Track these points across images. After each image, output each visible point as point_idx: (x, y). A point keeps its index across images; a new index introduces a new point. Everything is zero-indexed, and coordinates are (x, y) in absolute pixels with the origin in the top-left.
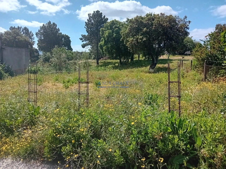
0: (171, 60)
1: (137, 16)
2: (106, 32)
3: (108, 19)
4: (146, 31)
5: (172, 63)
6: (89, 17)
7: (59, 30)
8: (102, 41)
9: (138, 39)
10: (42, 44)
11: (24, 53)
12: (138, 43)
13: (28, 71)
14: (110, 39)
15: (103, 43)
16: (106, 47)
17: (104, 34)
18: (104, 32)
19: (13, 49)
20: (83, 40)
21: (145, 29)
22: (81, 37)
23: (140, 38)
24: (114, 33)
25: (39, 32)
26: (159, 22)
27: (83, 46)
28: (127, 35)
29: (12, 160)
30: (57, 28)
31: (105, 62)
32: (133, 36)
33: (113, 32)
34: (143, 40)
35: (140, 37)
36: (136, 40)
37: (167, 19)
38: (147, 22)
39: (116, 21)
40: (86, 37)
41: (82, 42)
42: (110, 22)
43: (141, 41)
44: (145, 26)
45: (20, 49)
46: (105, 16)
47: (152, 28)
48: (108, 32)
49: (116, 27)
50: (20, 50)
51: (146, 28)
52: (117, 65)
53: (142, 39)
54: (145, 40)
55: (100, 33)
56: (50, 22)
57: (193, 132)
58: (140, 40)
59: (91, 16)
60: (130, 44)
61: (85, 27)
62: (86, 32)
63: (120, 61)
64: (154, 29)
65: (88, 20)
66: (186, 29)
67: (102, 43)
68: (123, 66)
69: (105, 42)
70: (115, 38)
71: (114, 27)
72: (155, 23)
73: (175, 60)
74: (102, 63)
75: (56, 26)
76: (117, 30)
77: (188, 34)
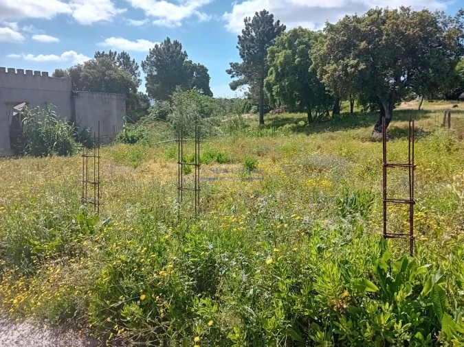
0: (427, 112)
1: (347, 16)
2: (280, 54)
3: (285, 27)
4: (365, 49)
5: (427, 117)
6: (246, 25)
7: (187, 55)
8: (271, 73)
9: (347, 66)
10: (153, 86)
11: (114, 103)
12: (347, 74)
13: (121, 138)
14: (287, 68)
15: (273, 79)
16: (278, 86)
17: (276, 59)
18: (276, 54)
19: (95, 96)
20: (234, 73)
21: (363, 44)
22: (229, 68)
23: (352, 65)
24: (297, 56)
25: (147, 62)
26: (397, 26)
27: (234, 87)
28: (324, 60)
29: (33, 327)
30: (183, 51)
31: (277, 118)
32: (336, 61)
33: (294, 54)
34: (360, 69)
35: (351, 62)
36: (343, 68)
37: (416, 20)
38: (369, 27)
39: (302, 30)
40: (239, 68)
41: (232, 77)
42: (289, 33)
43: (355, 71)
44: (364, 37)
45: (108, 95)
46: (279, 21)
47: (380, 40)
48: (283, 55)
49: (301, 43)
50: (107, 97)
51: (365, 41)
52: (302, 123)
53: (356, 66)
54: (362, 69)
55: (268, 56)
56: (169, 40)
57: (436, 299)
58: (353, 69)
59: (251, 22)
60: (328, 78)
61: (237, 47)
62: (240, 56)
64: (384, 42)
65: (243, 31)
66: (461, 39)
67: (271, 78)
68: (314, 125)
69: (277, 74)
70: (298, 65)
71: (296, 43)
72: (387, 31)
73: (435, 112)
74: (270, 120)
75: (181, 47)
76: (302, 49)
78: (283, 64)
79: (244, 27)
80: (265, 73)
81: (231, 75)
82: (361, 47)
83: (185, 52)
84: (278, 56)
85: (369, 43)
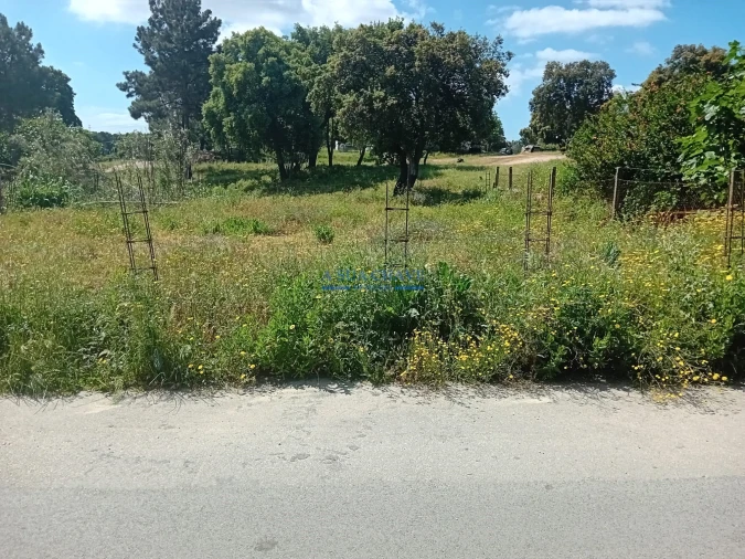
2: (234, 66)
3: (220, 22)
4: (393, 77)
6: (152, 10)
7: (42, 52)
8: (216, 95)
12: (371, 110)
14: (249, 91)
15: (221, 106)
16: (232, 118)
17: (226, 73)
18: (227, 66)
20: (131, 90)
21: (390, 70)
22: (123, 80)
23: (378, 97)
24: (263, 74)
30: (33, 42)
31: (210, 169)
33: (258, 69)
34: (389, 104)
35: (376, 94)
36: (365, 102)
38: (395, 46)
39: (266, 33)
40: (145, 81)
41: (128, 96)
42: (247, 34)
43: (384, 106)
46: (209, 12)
47: (412, 66)
48: (241, 69)
49: (268, 54)
51: (393, 67)
52: (267, 179)
53: (383, 100)
54: (392, 104)
55: (211, 68)
56: (3, 20)
58: (380, 104)
59: (160, 6)
60: (344, 113)
63: (281, 166)
64: (417, 70)
65: (149, 21)
66: (498, 74)
67: (217, 104)
69: (230, 100)
70: (266, 88)
71: (261, 52)
72: (421, 54)
73: (446, 168)
74: (202, 171)
75: (30, 35)
76: (273, 62)
77: (503, 91)
78: (242, 85)
79: (150, 14)
80: (204, 93)
82: (388, 73)
83: (39, 45)
84: (230, 70)
85: (396, 68)
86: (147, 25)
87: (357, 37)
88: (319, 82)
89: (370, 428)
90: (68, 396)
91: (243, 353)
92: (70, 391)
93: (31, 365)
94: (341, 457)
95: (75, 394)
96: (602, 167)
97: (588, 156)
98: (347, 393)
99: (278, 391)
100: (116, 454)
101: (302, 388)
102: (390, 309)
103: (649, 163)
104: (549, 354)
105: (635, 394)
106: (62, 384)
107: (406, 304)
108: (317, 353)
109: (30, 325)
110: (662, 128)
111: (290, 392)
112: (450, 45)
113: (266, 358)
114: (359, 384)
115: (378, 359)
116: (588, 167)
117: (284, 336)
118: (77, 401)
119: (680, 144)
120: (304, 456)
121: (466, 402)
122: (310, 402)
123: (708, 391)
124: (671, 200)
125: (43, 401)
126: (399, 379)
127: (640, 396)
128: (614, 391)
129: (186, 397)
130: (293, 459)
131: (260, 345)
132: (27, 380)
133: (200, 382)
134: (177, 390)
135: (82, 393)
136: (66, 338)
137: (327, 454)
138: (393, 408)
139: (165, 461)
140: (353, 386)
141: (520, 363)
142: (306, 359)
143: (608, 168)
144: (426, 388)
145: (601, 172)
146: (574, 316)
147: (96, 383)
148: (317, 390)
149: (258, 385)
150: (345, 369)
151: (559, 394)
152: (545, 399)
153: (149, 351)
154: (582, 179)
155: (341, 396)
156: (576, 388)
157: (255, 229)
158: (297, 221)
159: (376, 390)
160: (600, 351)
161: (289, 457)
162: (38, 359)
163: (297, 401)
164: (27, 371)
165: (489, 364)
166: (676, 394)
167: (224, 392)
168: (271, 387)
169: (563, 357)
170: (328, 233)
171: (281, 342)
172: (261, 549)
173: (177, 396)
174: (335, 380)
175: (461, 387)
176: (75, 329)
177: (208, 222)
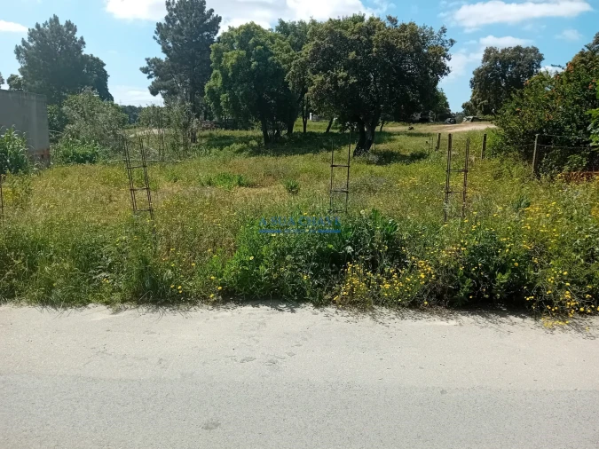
2: (230, 53)
3: (220, 19)
4: (354, 60)
6: (168, 10)
7: (84, 43)
8: (216, 76)
9: (337, 78)
10: (33, 83)
11: (34, 106)
12: (336, 87)
14: (241, 74)
15: (219, 85)
16: (228, 94)
17: (224, 59)
18: (224, 53)
20: (151, 72)
21: (352, 55)
22: (145, 65)
23: (342, 78)
24: (252, 59)
25: (23, 47)
26: (388, 38)
27: (154, 92)
30: (78, 36)
31: (211, 135)
33: (249, 55)
34: (350, 83)
35: (341, 74)
36: (332, 80)
38: (357, 36)
39: (256, 27)
40: (161, 66)
41: (149, 77)
42: (241, 28)
43: (346, 84)
44: (352, 46)
46: (212, 10)
47: (370, 52)
48: (235, 56)
49: (256, 43)
51: (354, 52)
52: (254, 143)
53: (346, 79)
54: (353, 83)
55: (212, 55)
56: (56, 19)
59: (174, 7)
60: (314, 90)
62: (161, 51)
63: (265, 133)
64: (374, 55)
65: (166, 18)
66: (442, 58)
67: (214, 82)
68: (272, 145)
69: (226, 81)
70: (255, 71)
71: (251, 42)
72: (377, 42)
73: (398, 134)
75: (75, 30)
76: (259, 50)
77: (446, 71)
78: (236, 68)
79: (166, 13)
80: (206, 75)
81: (147, 75)
82: (350, 57)
83: (82, 38)
84: (227, 57)
85: (357, 54)
86: (163, 22)
87: (327, 29)
88: (295, 65)
89: (306, 339)
90: (79, 307)
91: (213, 278)
92: (81, 303)
93: (53, 282)
94: (280, 360)
95: (85, 305)
96: (524, 134)
97: (513, 125)
98: (293, 311)
99: (239, 308)
100: (109, 352)
101: (258, 307)
102: (331, 246)
103: (563, 131)
104: (459, 285)
105: (529, 321)
106: (75, 297)
107: (344, 242)
108: (271, 280)
109: (55, 252)
110: (577, 102)
111: (248, 309)
112: (402, 34)
113: (231, 282)
114: (303, 305)
115: (319, 285)
116: (512, 134)
117: (245, 265)
118: (86, 311)
119: (590, 114)
120: (252, 359)
121: (387, 322)
122: (262, 317)
123: (592, 320)
124: (581, 162)
125: (60, 310)
126: (334, 302)
127: (533, 322)
128: (512, 317)
129: (167, 310)
130: (242, 361)
131: (227, 271)
132: (50, 294)
133: (180, 300)
134: (162, 305)
135: (90, 305)
136: (81, 262)
137: (269, 358)
138: (327, 324)
139: (145, 359)
140: (298, 306)
141: (435, 292)
142: (262, 284)
143: (530, 135)
144: (356, 310)
145: (523, 138)
146: (481, 255)
147: (101, 298)
148: (269, 308)
149: (224, 303)
150: (293, 293)
151: (465, 318)
152: (452, 323)
153: (141, 274)
154: (508, 144)
155: (287, 314)
156: (480, 314)
157: (239, 182)
158: (273, 176)
159: (316, 310)
160: (502, 284)
161: (239, 359)
162: (59, 278)
163: (252, 316)
164: (50, 287)
165: (408, 292)
166: (564, 321)
167: (197, 307)
168: (234, 305)
169: (470, 288)
170: (295, 186)
171: (243, 270)
172: (206, 428)
173: (161, 310)
174: (284, 301)
175: (385, 310)
176: (88, 256)
177: (203, 176)
